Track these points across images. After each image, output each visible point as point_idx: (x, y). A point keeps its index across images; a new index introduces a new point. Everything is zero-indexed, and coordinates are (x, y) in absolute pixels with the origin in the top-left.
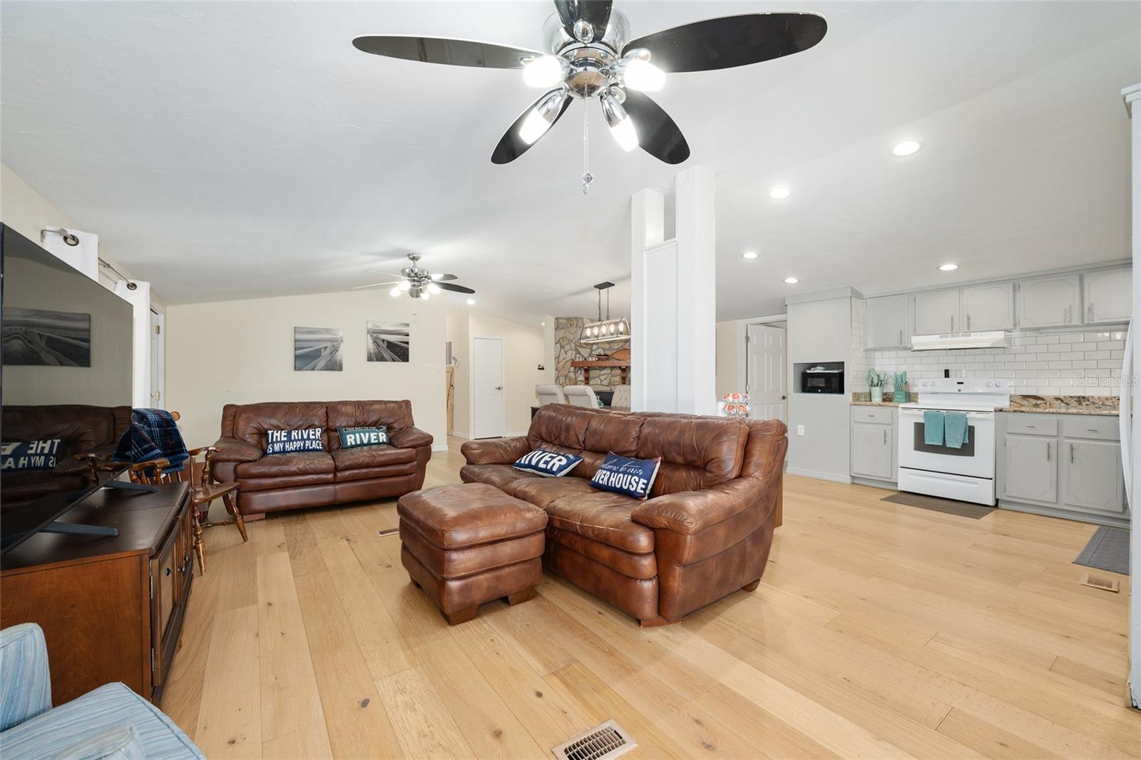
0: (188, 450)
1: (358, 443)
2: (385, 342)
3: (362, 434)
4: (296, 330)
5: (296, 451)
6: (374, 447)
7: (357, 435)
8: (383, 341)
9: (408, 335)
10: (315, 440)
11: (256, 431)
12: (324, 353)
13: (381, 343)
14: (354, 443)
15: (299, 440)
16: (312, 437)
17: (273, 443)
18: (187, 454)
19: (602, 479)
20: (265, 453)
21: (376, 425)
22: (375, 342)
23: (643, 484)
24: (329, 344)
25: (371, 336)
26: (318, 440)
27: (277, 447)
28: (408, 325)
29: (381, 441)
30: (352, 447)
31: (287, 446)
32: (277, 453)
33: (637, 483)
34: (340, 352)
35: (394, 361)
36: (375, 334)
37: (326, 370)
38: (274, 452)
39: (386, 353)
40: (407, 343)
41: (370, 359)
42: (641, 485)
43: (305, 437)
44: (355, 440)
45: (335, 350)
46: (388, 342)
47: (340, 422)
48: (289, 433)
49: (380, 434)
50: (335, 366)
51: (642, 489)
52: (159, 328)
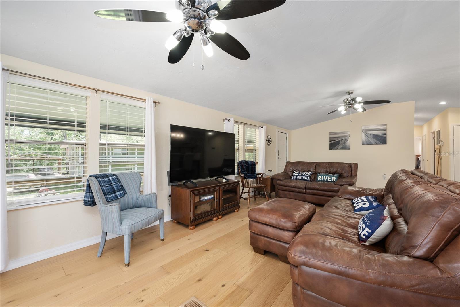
0: (257, 173)
1: (322, 180)
2: (372, 135)
3: (325, 177)
4: (331, 134)
5: (300, 179)
6: (329, 183)
7: (323, 177)
8: (371, 134)
9: (386, 130)
10: (307, 176)
11: (291, 171)
12: (341, 142)
13: (369, 136)
14: (320, 180)
15: (301, 176)
16: (306, 175)
17: (294, 175)
20: (291, 179)
21: (334, 173)
22: (366, 135)
23: (367, 232)
24: (343, 138)
25: (364, 133)
26: (308, 176)
27: (294, 177)
28: (386, 125)
29: (332, 180)
30: (319, 181)
31: (297, 177)
32: (294, 179)
33: (363, 230)
34: (348, 141)
35: (377, 144)
36: (366, 131)
37: (342, 149)
38: (293, 179)
39: (372, 140)
40: (386, 134)
41: (363, 144)
42: (365, 232)
43: (304, 175)
44: (321, 178)
45: (346, 140)
46: (373, 135)
47: (319, 170)
48: (299, 173)
49: (333, 177)
50: (345, 148)
51: (364, 235)
52: (287, 138)
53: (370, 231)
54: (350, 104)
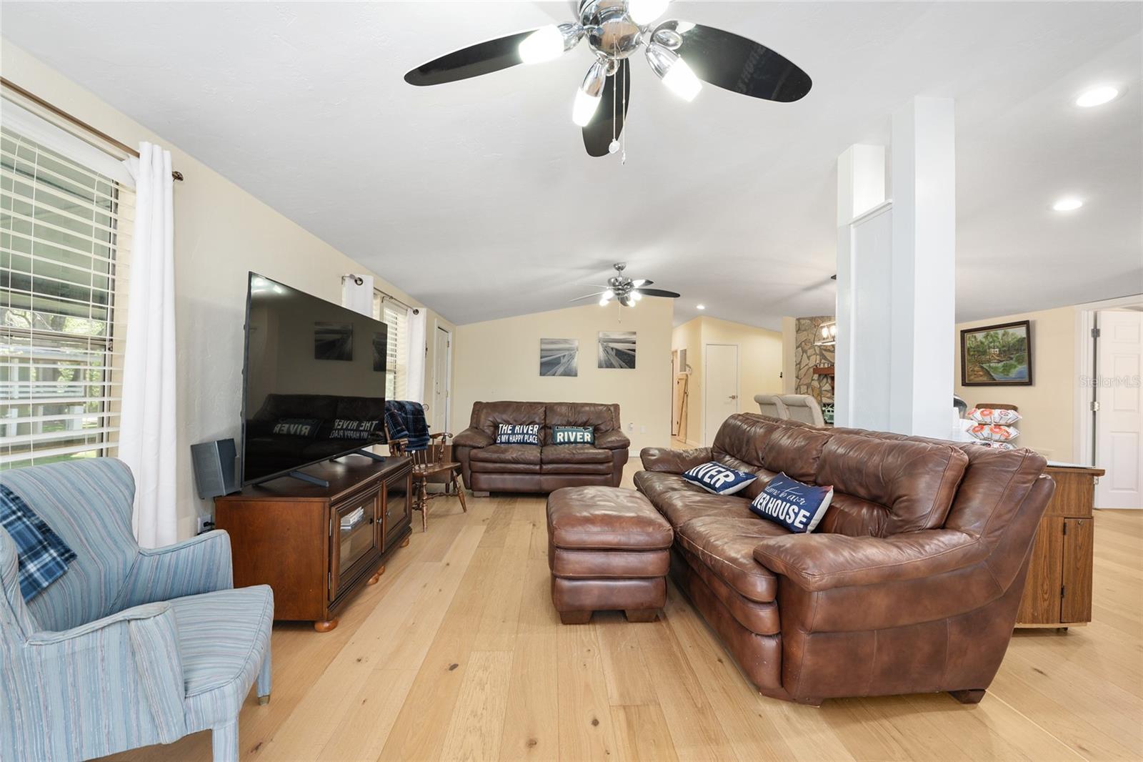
0: (430, 434)
1: (566, 440)
2: (614, 351)
3: (570, 433)
4: (543, 341)
5: (517, 443)
6: (580, 445)
7: (566, 433)
8: (612, 349)
9: (635, 343)
10: (532, 435)
11: (492, 424)
12: (563, 361)
13: (610, 351)
14: (562, 441)
15: (520, 434)
16: (530, 432)
17: (501, 434)
18: (429, 437)
19: (761, 504)
20: (495, 442)
21: (584, 425)
22: (605, 350)
23: (804, 516)
24: (567, 353)
25: (602, 344)
26: (535, 435)
27: (504, 438)
28: (635, 333)
29: (586, 441)
30: (561, 443)
31: (511, 438)
32: (503, 443)
33: (796, 515)
34: (576, 360)
35: (622, 368)
36: (605, 342)
37: (565, 375)
38: (501, 443)
39: (615, 361)
40: (634, 350)
41: (600, 366)
42: (800, 518)
43: (525, 432)
44: (564, 438)
45: (572, 357)
46: (616, 350)
47: (554, 420)
48: (514, 427)
49: (586, 434)
50: (570, 373)
51: (801, 522)
52: (448, 342)
53: (808, 514)
54: (622, 289)
